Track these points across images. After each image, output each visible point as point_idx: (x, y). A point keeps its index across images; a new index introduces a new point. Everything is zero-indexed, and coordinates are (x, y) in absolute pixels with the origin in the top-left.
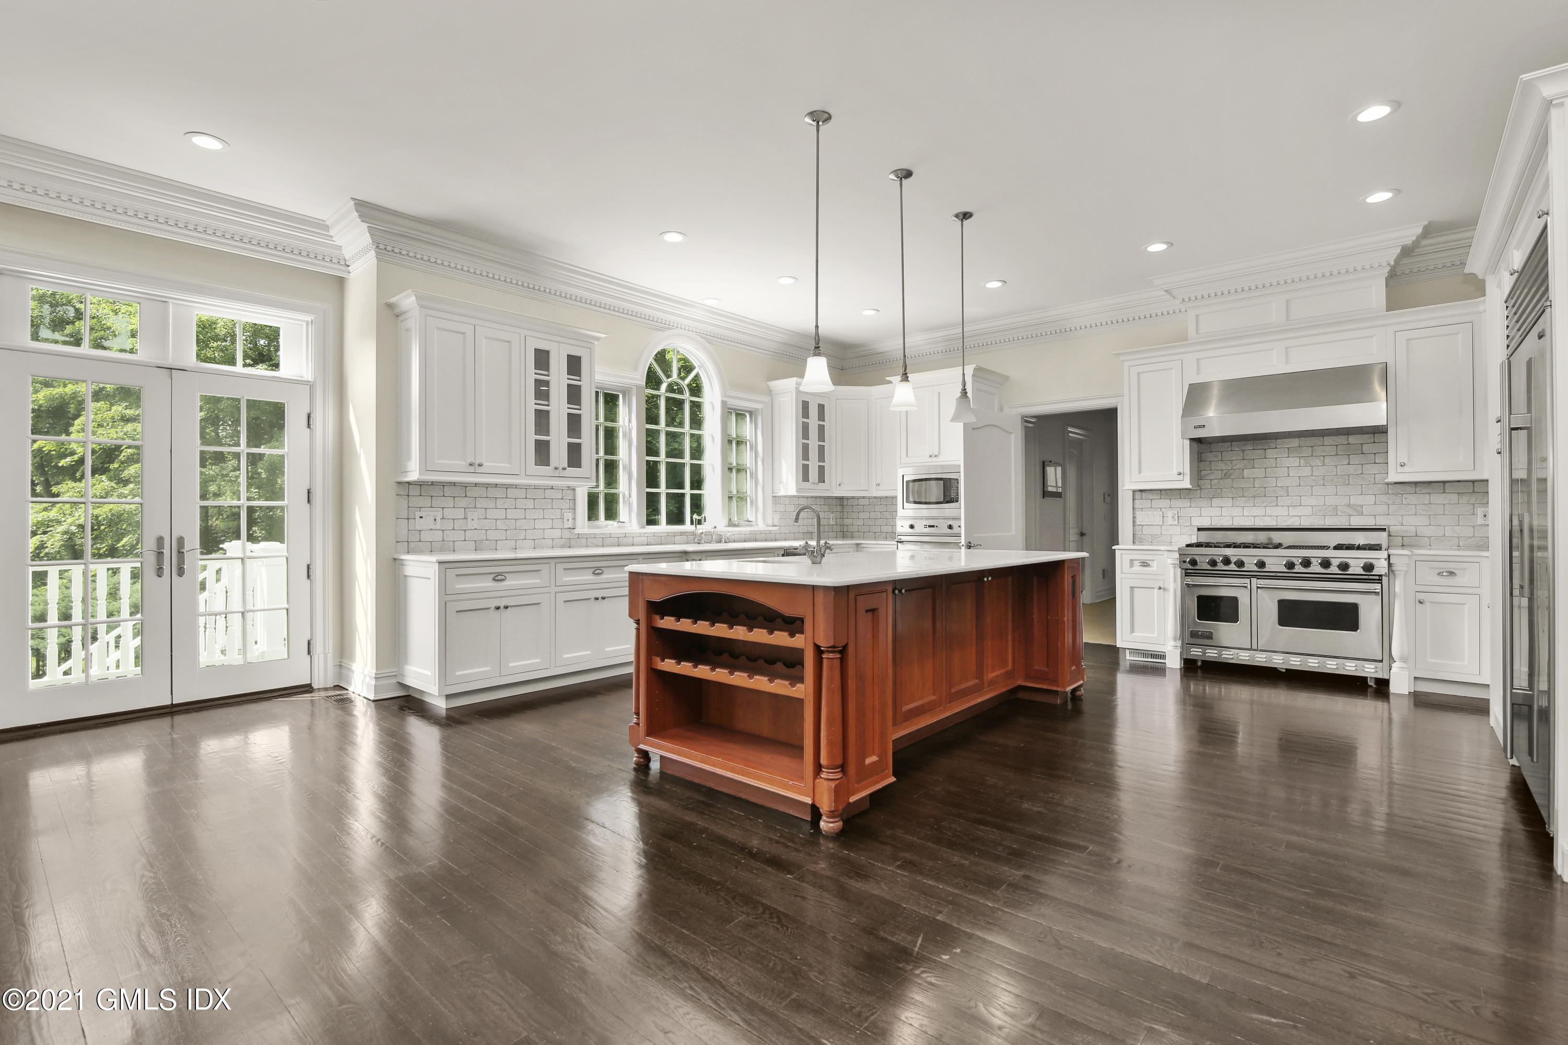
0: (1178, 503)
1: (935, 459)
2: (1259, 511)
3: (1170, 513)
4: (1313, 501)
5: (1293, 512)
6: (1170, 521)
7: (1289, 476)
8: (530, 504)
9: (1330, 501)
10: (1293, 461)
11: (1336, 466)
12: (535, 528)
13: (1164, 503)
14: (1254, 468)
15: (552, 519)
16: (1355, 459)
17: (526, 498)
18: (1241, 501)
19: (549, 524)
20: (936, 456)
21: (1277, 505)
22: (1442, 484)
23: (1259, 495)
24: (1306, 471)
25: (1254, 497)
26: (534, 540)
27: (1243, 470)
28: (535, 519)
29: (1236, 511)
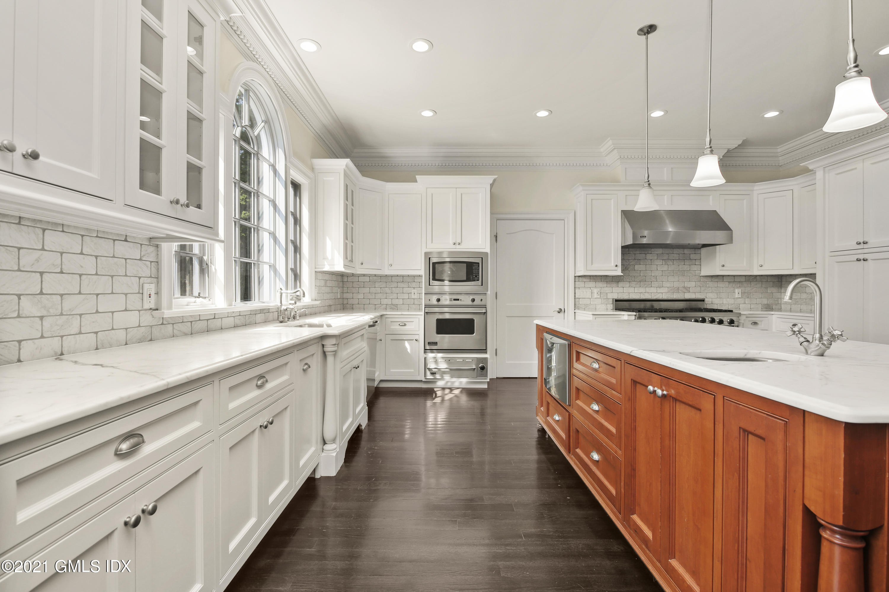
0: (600, 284)
1: (458, 246)
2: (642, 290)
3: (595, 291)
4: (668, 285)
5: (659, 290)
6: (595, 295)
7: (657, 270)
8: (89, 266)
9: (676, 284)
10: (659, 262)
11: (679, 265)
12: (97, 312)
13: (592, 284)
14: (640, 264)
15: (126, 294)
16: (687, 262)
17: (82, 253)
18: (633, 284)
19: (118, 303)
20: (459, 244)
21: (651, 287)
22: (722, 277)
23: (643, 281)
24: (665, 268)
25: (640, 281)
26: (96, 333)
27: (635, 265)
28: (97, 295)
29: (631, 290)
